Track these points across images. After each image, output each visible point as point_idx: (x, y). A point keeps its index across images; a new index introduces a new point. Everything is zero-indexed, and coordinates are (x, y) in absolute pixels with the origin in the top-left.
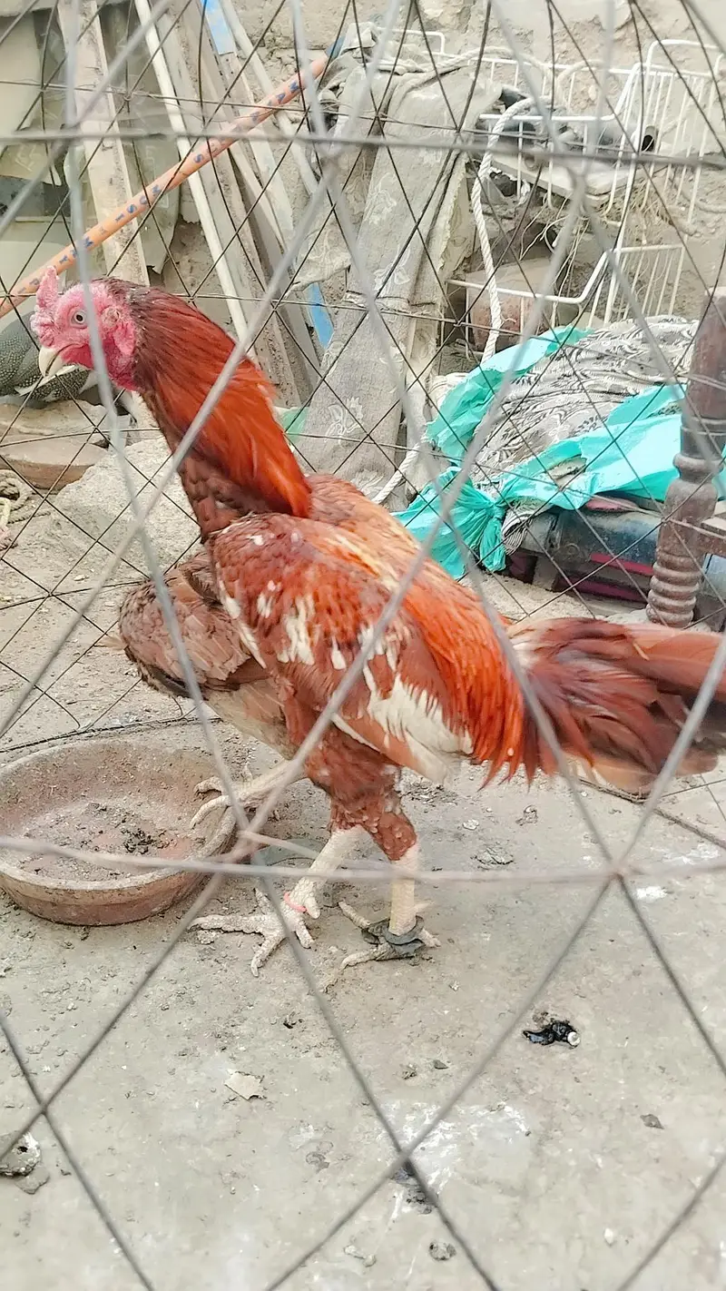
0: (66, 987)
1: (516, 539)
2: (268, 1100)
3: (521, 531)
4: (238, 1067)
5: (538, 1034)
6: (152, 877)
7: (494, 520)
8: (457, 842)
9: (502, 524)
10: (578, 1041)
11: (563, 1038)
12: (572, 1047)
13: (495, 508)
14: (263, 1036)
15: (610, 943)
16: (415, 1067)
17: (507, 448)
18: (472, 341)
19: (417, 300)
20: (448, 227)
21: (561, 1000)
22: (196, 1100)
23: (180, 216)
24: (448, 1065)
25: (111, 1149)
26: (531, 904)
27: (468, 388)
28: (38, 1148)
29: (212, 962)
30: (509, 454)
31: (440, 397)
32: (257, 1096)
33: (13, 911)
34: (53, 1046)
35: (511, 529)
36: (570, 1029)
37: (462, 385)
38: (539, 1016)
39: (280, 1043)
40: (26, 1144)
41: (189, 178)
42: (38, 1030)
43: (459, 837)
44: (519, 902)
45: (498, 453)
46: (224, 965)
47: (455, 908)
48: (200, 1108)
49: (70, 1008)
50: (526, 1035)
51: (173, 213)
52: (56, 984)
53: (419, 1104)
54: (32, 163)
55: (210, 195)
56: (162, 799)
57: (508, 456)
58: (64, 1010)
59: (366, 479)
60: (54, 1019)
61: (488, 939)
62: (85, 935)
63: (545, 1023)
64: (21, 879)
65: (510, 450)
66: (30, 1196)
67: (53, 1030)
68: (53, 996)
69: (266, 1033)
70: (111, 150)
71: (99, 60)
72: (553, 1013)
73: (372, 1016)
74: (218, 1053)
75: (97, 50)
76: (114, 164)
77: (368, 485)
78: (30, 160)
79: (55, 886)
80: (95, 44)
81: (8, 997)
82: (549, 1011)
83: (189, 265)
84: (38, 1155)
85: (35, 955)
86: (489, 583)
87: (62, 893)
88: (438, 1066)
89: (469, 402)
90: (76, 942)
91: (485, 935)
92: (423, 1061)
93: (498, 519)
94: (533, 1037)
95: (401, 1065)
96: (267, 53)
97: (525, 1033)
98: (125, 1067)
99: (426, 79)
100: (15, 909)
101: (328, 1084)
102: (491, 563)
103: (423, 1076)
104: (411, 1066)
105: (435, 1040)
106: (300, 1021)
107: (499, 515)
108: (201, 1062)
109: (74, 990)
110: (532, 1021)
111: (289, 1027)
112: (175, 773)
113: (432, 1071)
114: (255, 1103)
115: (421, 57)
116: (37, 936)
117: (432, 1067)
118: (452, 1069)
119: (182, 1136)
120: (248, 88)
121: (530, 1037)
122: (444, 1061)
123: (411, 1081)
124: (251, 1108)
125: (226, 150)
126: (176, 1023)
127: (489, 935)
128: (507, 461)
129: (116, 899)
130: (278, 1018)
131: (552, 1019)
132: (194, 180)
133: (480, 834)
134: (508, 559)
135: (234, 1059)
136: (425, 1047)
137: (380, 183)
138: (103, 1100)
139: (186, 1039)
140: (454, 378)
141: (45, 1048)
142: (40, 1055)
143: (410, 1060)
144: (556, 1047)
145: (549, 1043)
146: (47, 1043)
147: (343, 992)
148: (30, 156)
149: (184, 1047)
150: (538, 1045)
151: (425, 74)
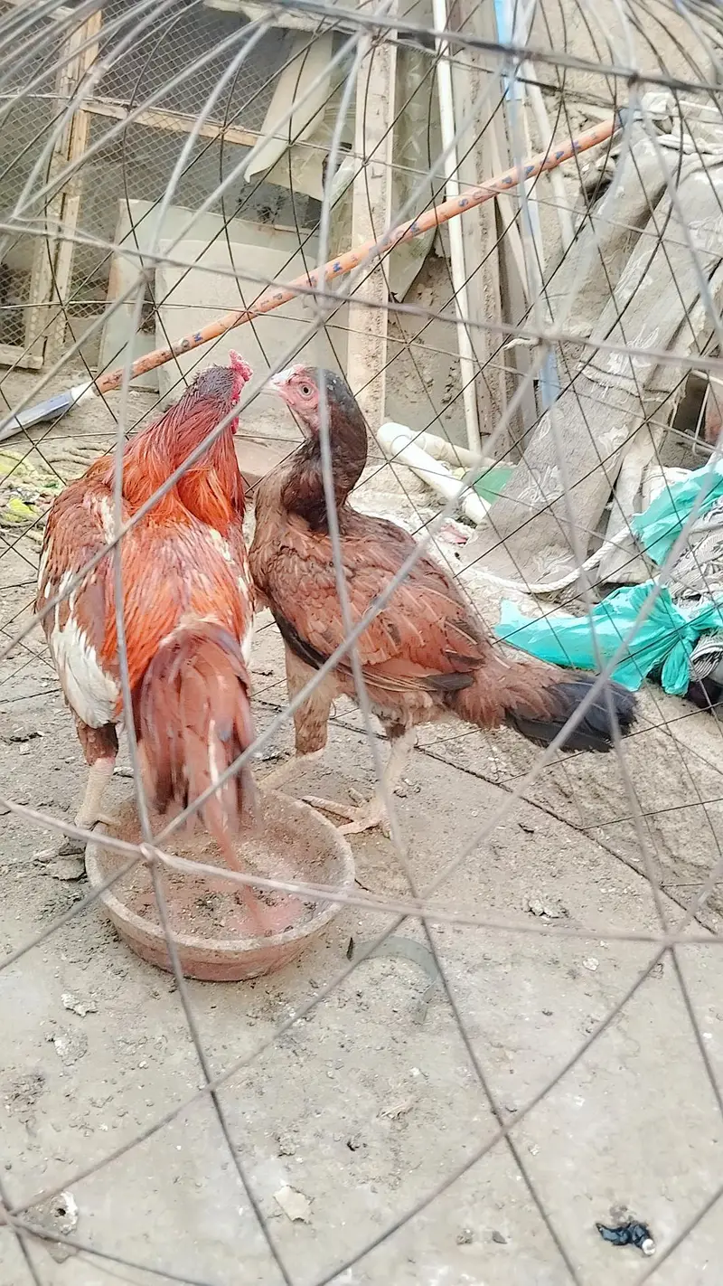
0: (143, 1040)
1: (705, 669)
2: (314, 1227)
3: (712, 661)
4: (290, 1180)
5: (612, 1231)
6: (252, 944)
7: (685, 642)
8: (570, 980)
9: (694, 648)
10: (652, 1251)
11: (638, 1243)
12: (644, 1255)
13: (689, 629)
14: (323, 1152)
15: (712, 1143)
16: (472, 1233)
17: (715, 563)
18: (702, 435)
19: (653, 386)
20: (704, 318)
21: (644, 1197)
22: (241, 1206)
23: (433, 249)
24: (508, 1240)
25: (146, 1235)
26: (635, 1074)
27: (687, 487)
28: (77, 1214)
29: (290, 1052)
30: (717, 569)
31: (655, 490)
32: (302, 1220)
33: (112, 942)
34: (116, 1103)
35: (701, 658)
36: (648, 1235)
37: (680, 484)
38: (618, 1210)
39: (339, 1164)
40: (66, 1207)
41: (450, 220)
42: (106, 1081)
43: (573, 974)
44: (624, 1069)
45: (705, 565)
46: (302, 1059)
47: (552, 1057)
48: (243, 1215)
49: (141, 1065)
50: (599, 1228)
51: (426, 245)
52: (134, 1034)
53: (467, 1277)
54: (301, 176)
55: (466, 235)
56: (282, 853)
57: (714, 572)
58: (135, 1066)
59: (555, 554)
60: (124, 1073)
61: (581, 1104)
62: (174, 988)
63: (622, 1220)
64: (126, 918)
65: (718, 566)
66: (57, 1264)
67: (120, 1085)
68: (129, 1048)
69: (327, 1149)
70: (380, 179)
71: (387, 88)
72: (632, 1210)
73: (439, 1161)
74: (274, 1158)
75: (387, 78)
76: (380, 193)
77: (556, 562)
78: (300, 173)
79: (156, 934)
80: (388, 72)
81: (86, 1038)
82: (629, 1207)
83: (431, 298)
84: (74, 1222)
85: (121, 997)
86: (665, 703)
87: (162, 941)
88: (497, 1238)
89: (685, 501)
90: (164, 995)
91: (578, 1098)
92: (481, 1228)
93: (690, 641)
94: (607, 1233)
95: (459, 1227)
96: (555, 103)
97: (598, 1226)
98: (179, 1148)
99: (713, 163)
100: (115, 941)
101: (377, 1226)
102: (672, 686)
103: (478, 1246)
104: (468, 1231)
105: (499, 1208)
106: (365, 1145)
107: (692, 638)
108: (255, 1164)
109: (150, 1045)
110: (608, 1214)
111: (352, 1150)
112: (300, 831)
113: (489, 1242)
114: (299, 1226)
115: (713, 137)
116: (128, 977)
117: (490, 1238)
118: (510, 1245)
119: (218, 1242)
120: (528, 136)
121: (601, 1232)
122: (504, 1234)
123: (464, 1248)
124: (294, 1231)
125: (493, 199)
126: (240, 1112)
127: (583, 1100)
128: (713, 577)
129: (213, 959)
130: (343, 1135)
131: (630, 1218)
132: (454, 224)
133: (597, 977)
134: (692, 685)
135: (289, 1169)
136: (488, 1212)
137: (640, 259)
138: (150, 1178)
139: (245, 1132)
140: (675, 474)
141: (108, 1103)
142: (101, 1110)
143: (469, 1222)
144: (628, 1251)
145: (621, 1244)
146: (110, 1099)
147: (415, 1125)
148: (302, 168)
149: (242, 1142)
150: (609, 1243)
151: (713, 157)
